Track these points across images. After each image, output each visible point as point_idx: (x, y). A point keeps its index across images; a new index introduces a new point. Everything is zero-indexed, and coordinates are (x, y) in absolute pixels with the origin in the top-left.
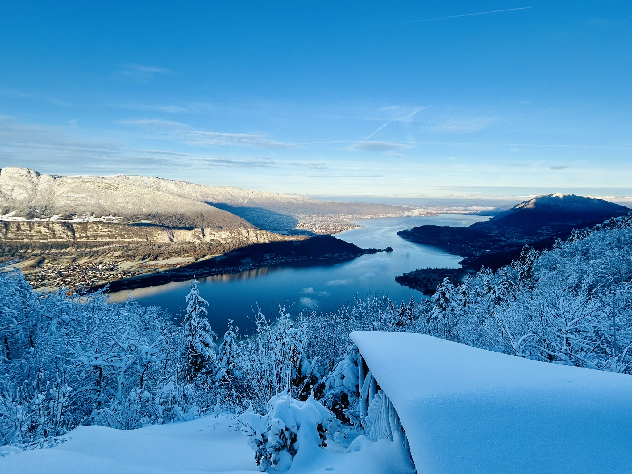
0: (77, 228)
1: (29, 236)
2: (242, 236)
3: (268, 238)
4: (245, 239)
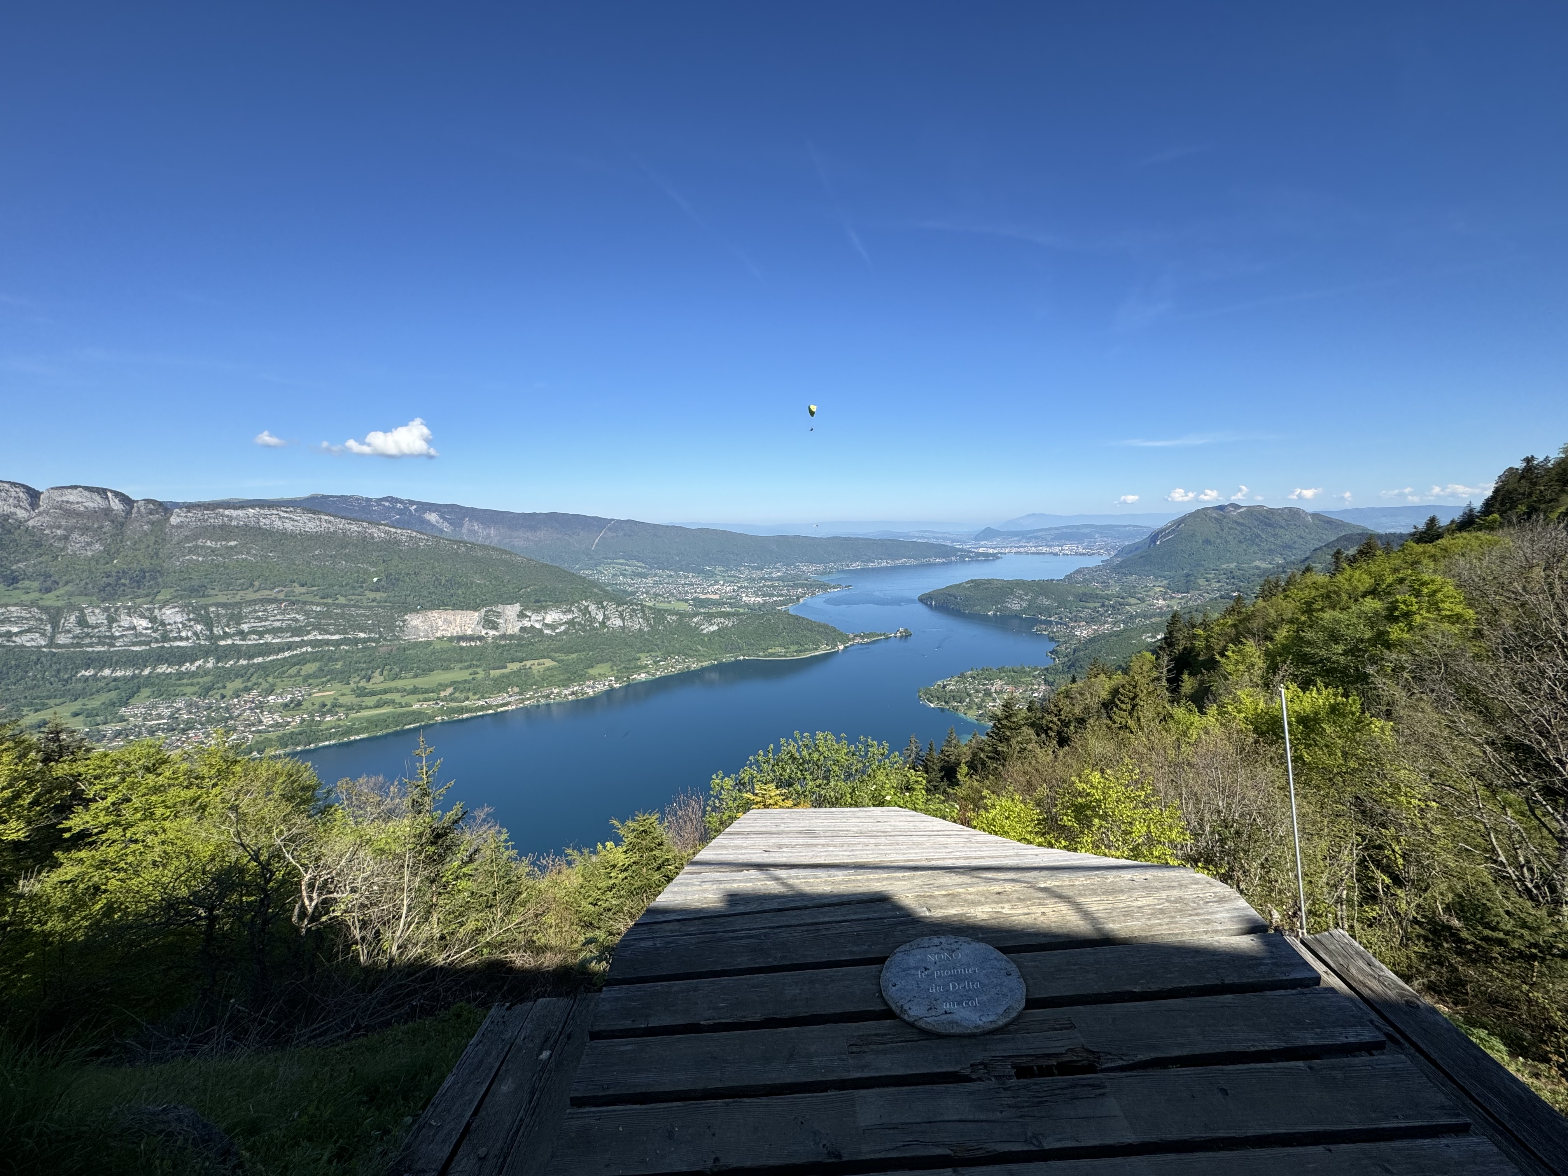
0: (218, 615)
1: (106, 637)
2: (590, 617)
3: (647, 620)
4: (597, 624)
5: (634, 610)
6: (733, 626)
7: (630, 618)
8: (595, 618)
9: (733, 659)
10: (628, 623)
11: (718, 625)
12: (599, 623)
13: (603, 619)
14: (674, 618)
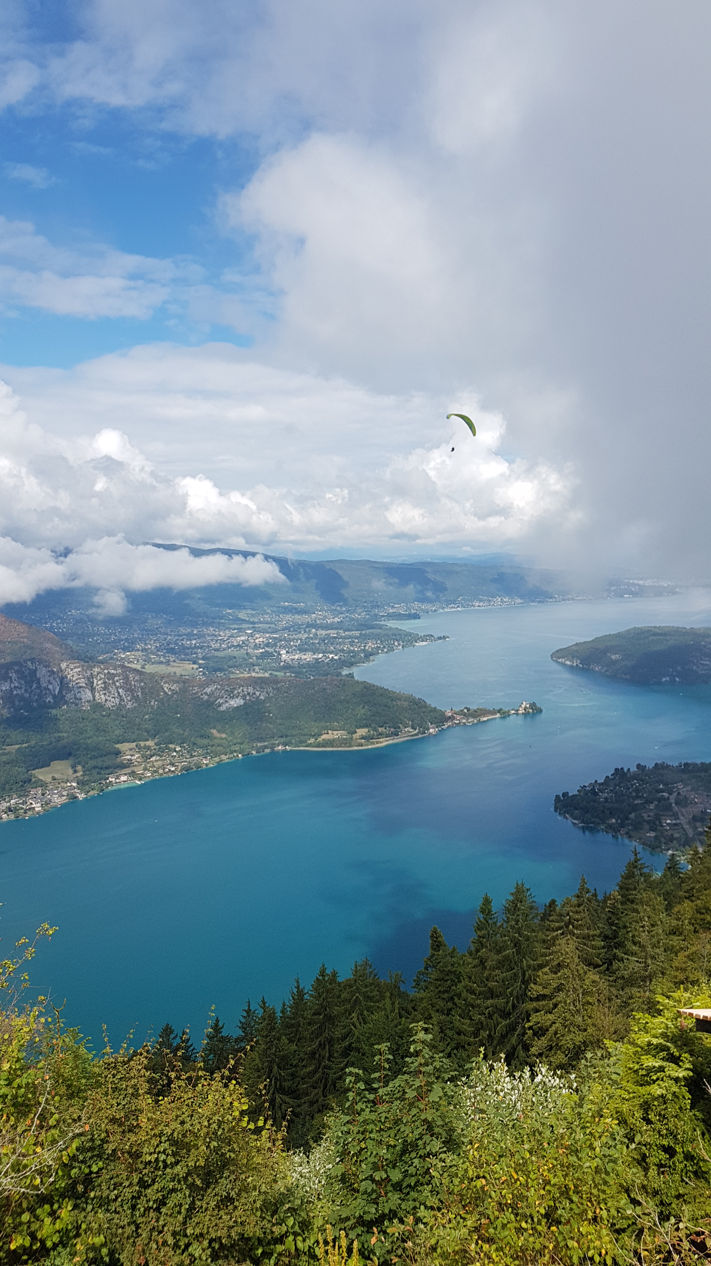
2: (39, 687)
3: (130, 690)
4: (49, 699)
5: (111, 676)
6: (268, 699)
7: (105, 689)
8: (47, 689)
9: (268, 751)
10: (100, 697)
11: (244, 697)
12: (54, 697)
13: (60, 691)
14: (175, 687)
